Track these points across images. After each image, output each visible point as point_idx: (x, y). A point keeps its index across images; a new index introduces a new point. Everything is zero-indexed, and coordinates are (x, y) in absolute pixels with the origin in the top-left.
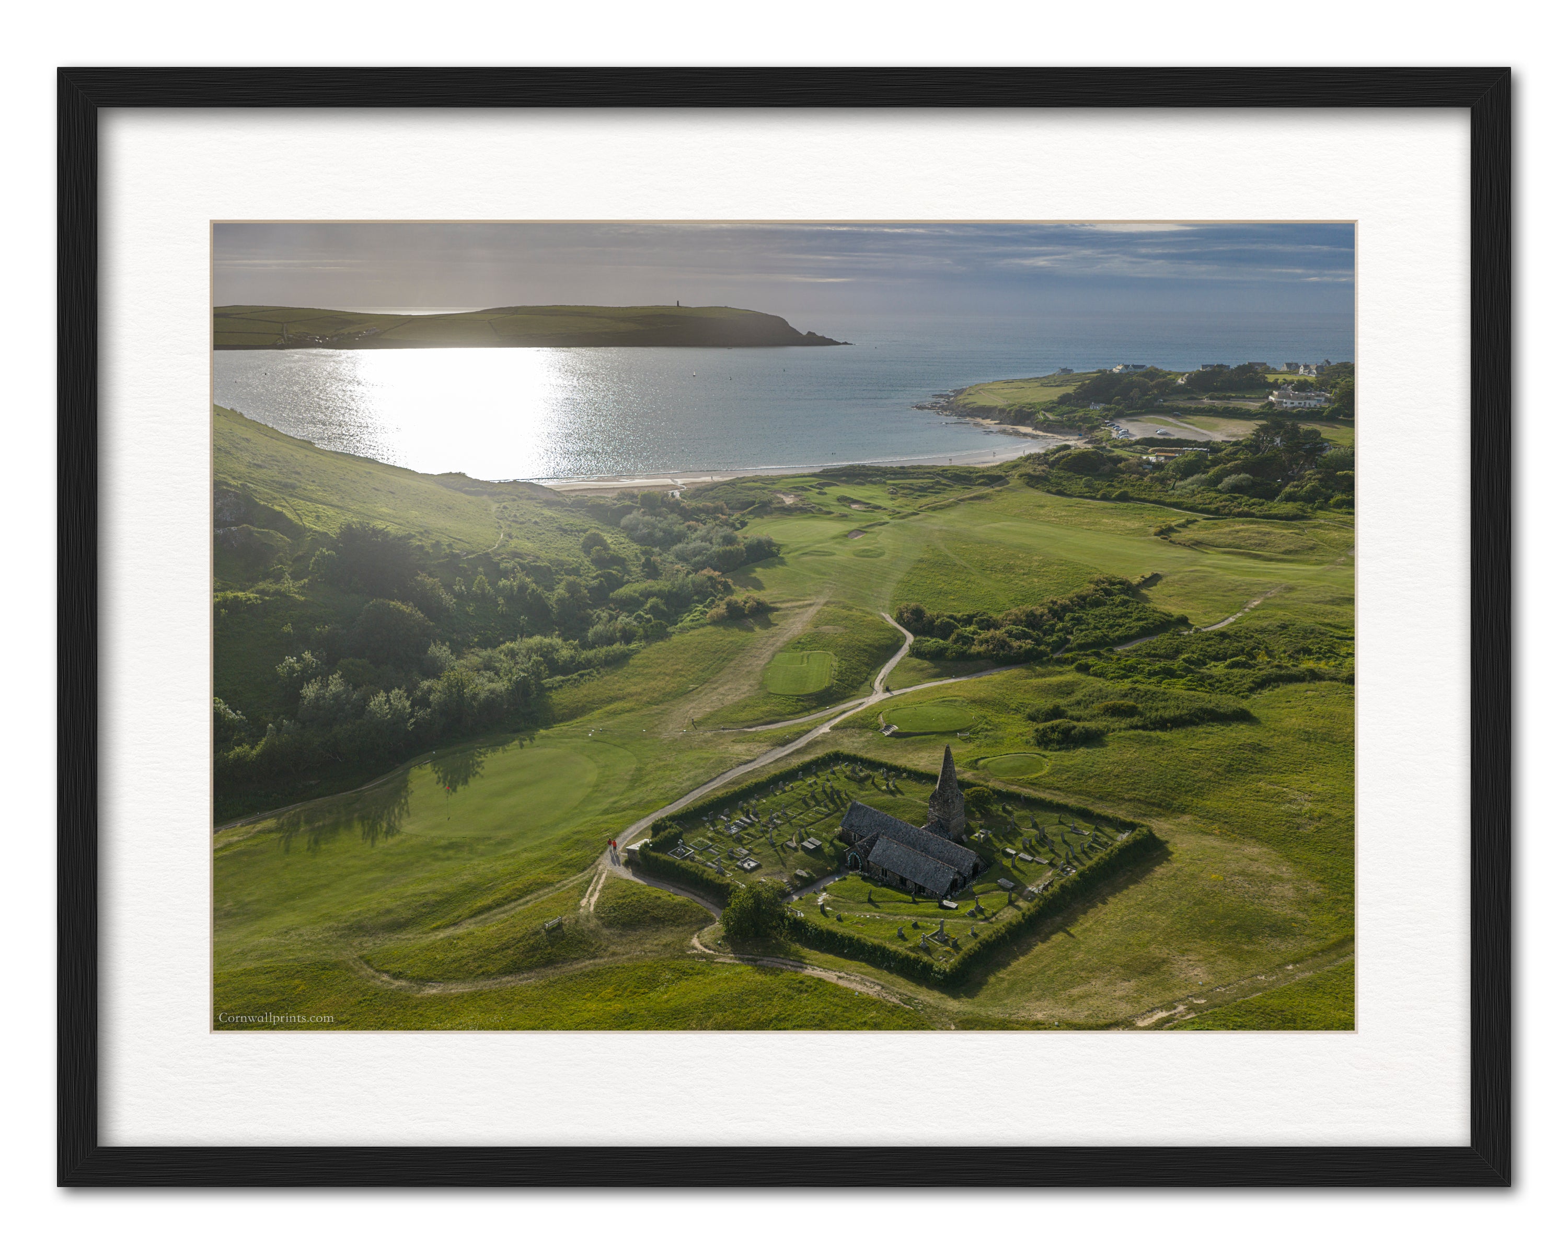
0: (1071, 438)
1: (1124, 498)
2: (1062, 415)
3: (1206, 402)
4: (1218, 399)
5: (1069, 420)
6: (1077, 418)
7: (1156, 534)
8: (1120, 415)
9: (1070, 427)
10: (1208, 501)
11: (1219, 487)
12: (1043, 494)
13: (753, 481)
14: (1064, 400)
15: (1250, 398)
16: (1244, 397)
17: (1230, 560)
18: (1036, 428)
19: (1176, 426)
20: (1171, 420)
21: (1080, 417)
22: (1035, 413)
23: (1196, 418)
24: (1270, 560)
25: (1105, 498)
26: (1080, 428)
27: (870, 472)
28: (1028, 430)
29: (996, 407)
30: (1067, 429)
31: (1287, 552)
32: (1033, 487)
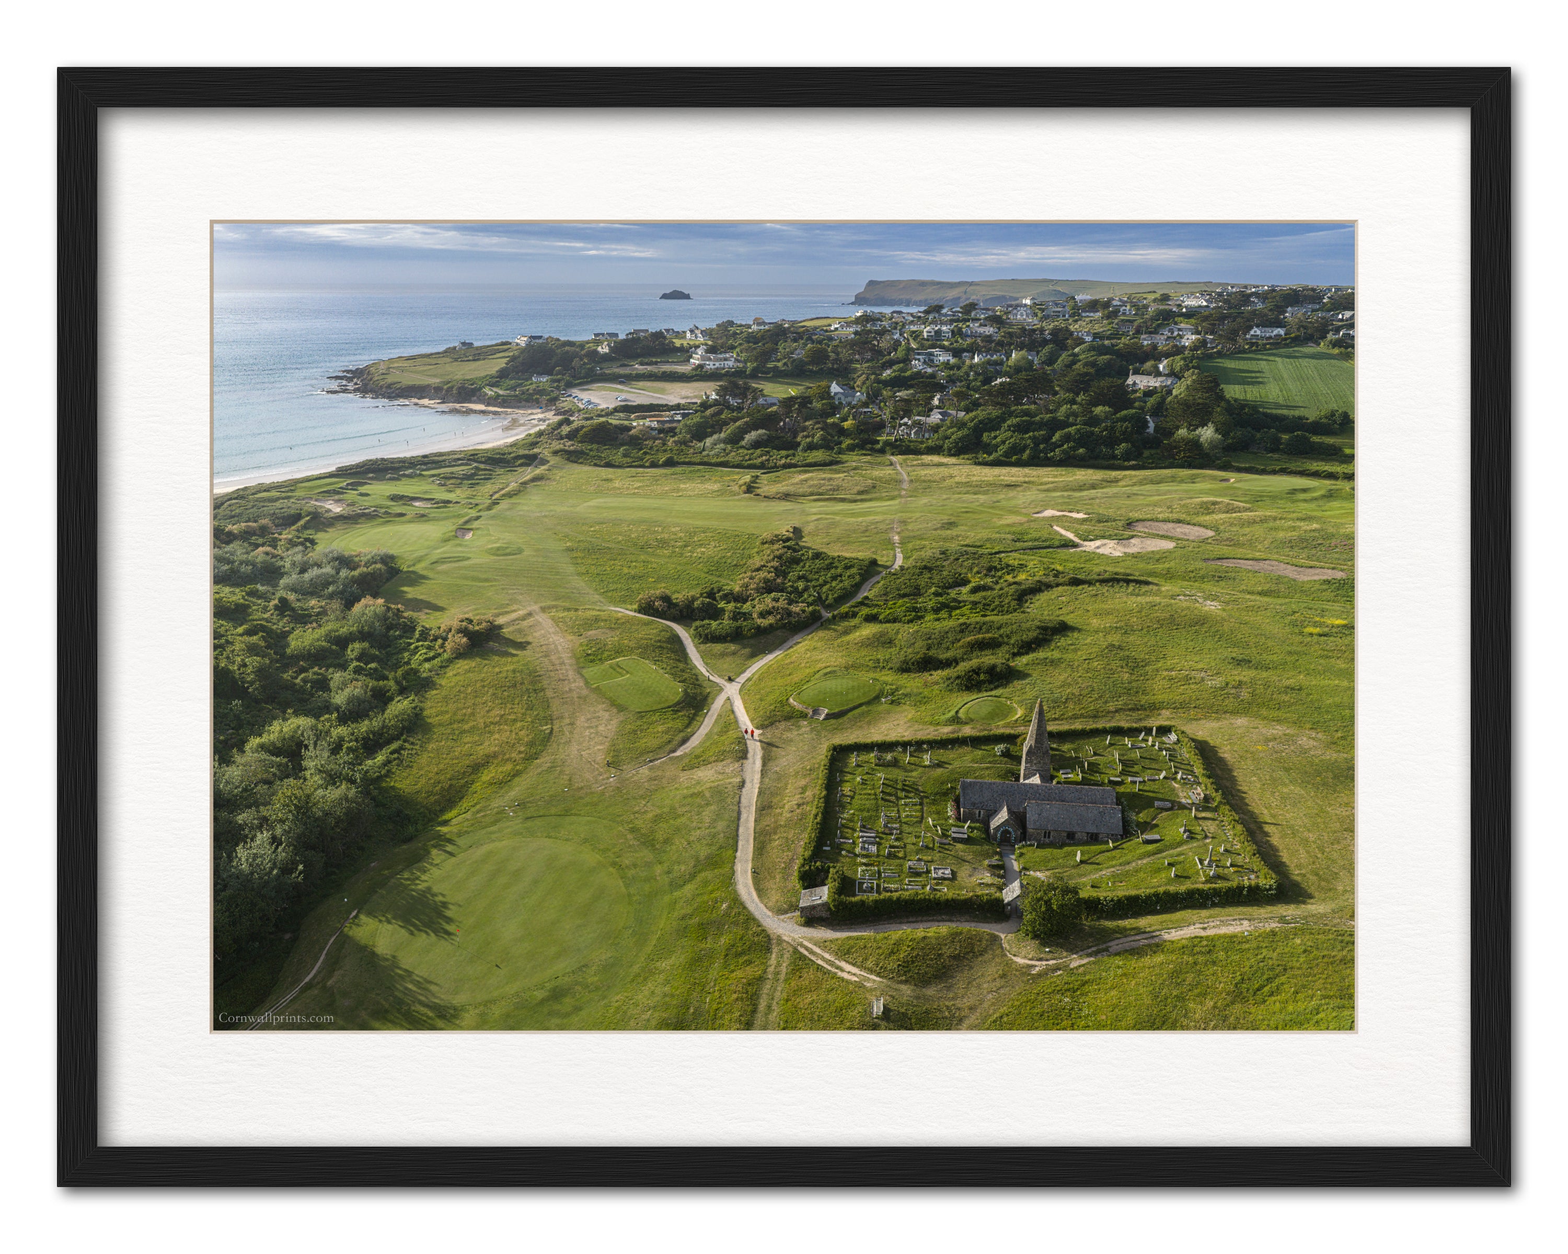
0: (534, 411)
1: (670, 463)
2: (513, 388)
3: (639, 368)
4: (647, 364)
5: (523, 393)
6: (531, 391)
7: (745, 493)
8: (570, 385)
9: (527, 401)
10: (747, 457)
11: (743, 443)
12: (591, 468)
13: (265, 491)
14: (503, 374)
15: (673, 362)
16: (668, 362)
17: (827, 506)
18: (488, 405)
19: (630, 392)
20: (619, 387)
21: (534, 390)
22: (480, 389)
23: (641, 384)
24: (855, 501)
25: (654, 465)
26: (537, 401)
27: (397, 465)
28: (481, 407)
29: (428, 386)
30: (524, 403)
31: (860, 493)
32: (576, 462)
